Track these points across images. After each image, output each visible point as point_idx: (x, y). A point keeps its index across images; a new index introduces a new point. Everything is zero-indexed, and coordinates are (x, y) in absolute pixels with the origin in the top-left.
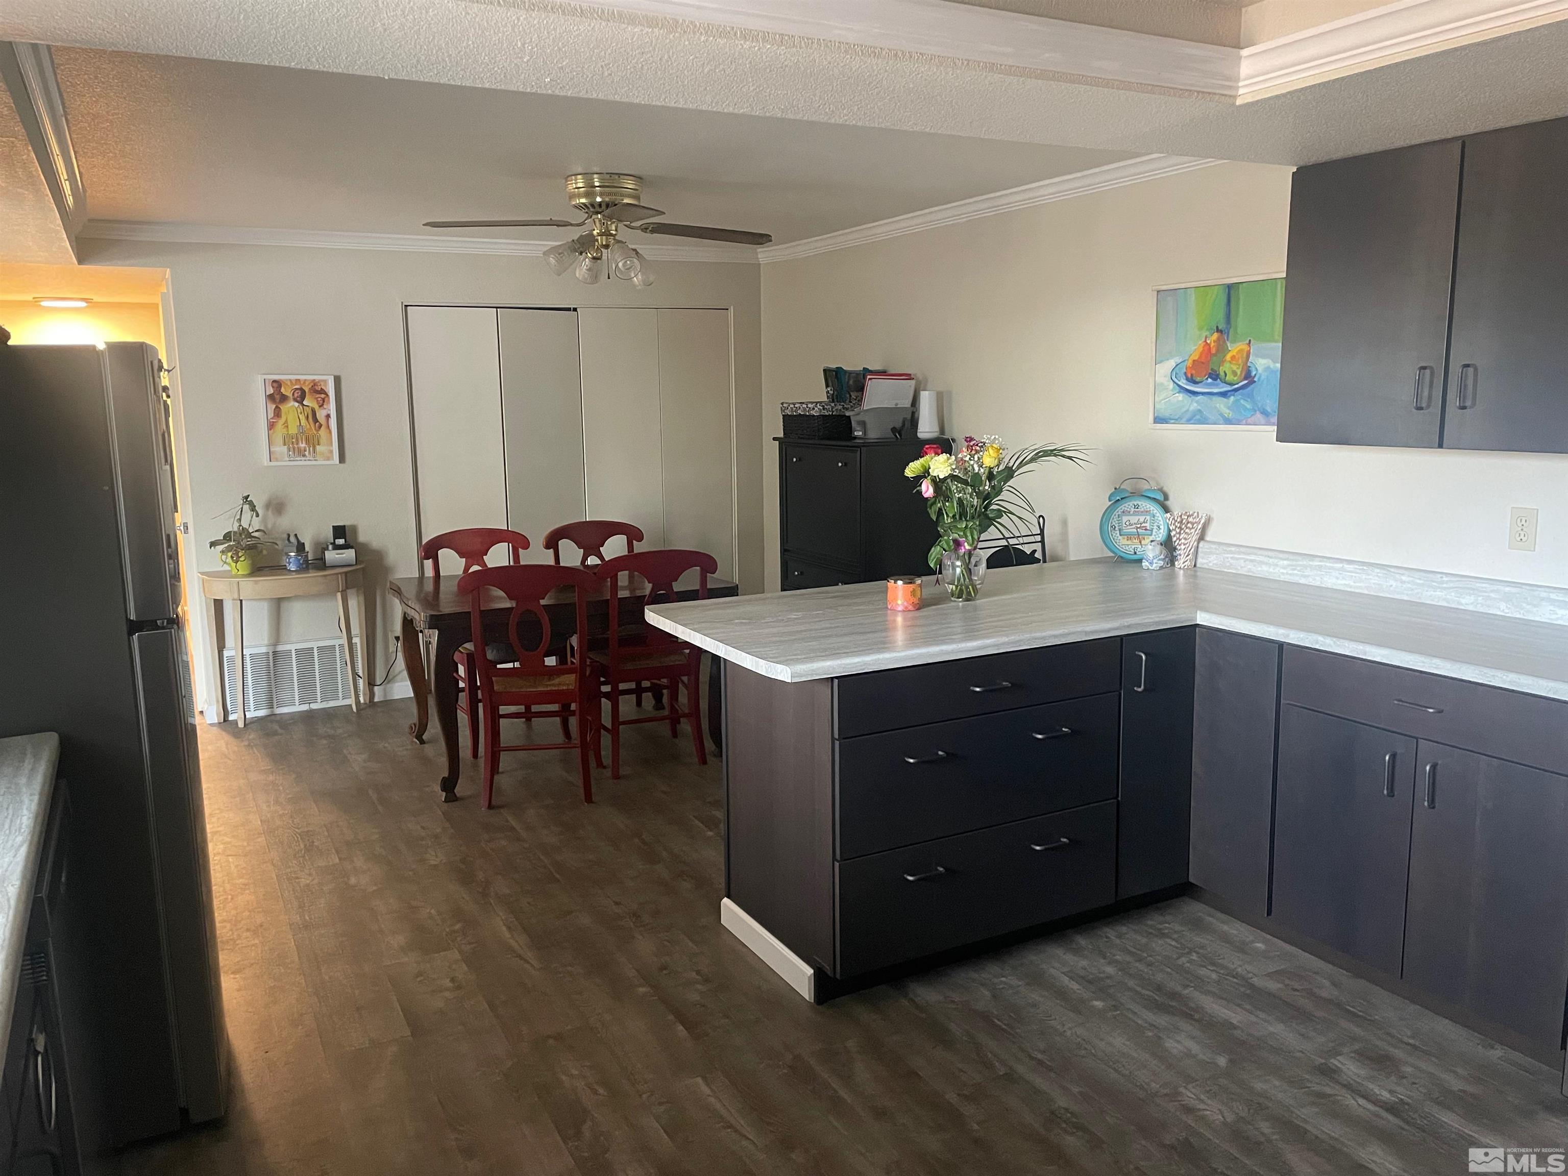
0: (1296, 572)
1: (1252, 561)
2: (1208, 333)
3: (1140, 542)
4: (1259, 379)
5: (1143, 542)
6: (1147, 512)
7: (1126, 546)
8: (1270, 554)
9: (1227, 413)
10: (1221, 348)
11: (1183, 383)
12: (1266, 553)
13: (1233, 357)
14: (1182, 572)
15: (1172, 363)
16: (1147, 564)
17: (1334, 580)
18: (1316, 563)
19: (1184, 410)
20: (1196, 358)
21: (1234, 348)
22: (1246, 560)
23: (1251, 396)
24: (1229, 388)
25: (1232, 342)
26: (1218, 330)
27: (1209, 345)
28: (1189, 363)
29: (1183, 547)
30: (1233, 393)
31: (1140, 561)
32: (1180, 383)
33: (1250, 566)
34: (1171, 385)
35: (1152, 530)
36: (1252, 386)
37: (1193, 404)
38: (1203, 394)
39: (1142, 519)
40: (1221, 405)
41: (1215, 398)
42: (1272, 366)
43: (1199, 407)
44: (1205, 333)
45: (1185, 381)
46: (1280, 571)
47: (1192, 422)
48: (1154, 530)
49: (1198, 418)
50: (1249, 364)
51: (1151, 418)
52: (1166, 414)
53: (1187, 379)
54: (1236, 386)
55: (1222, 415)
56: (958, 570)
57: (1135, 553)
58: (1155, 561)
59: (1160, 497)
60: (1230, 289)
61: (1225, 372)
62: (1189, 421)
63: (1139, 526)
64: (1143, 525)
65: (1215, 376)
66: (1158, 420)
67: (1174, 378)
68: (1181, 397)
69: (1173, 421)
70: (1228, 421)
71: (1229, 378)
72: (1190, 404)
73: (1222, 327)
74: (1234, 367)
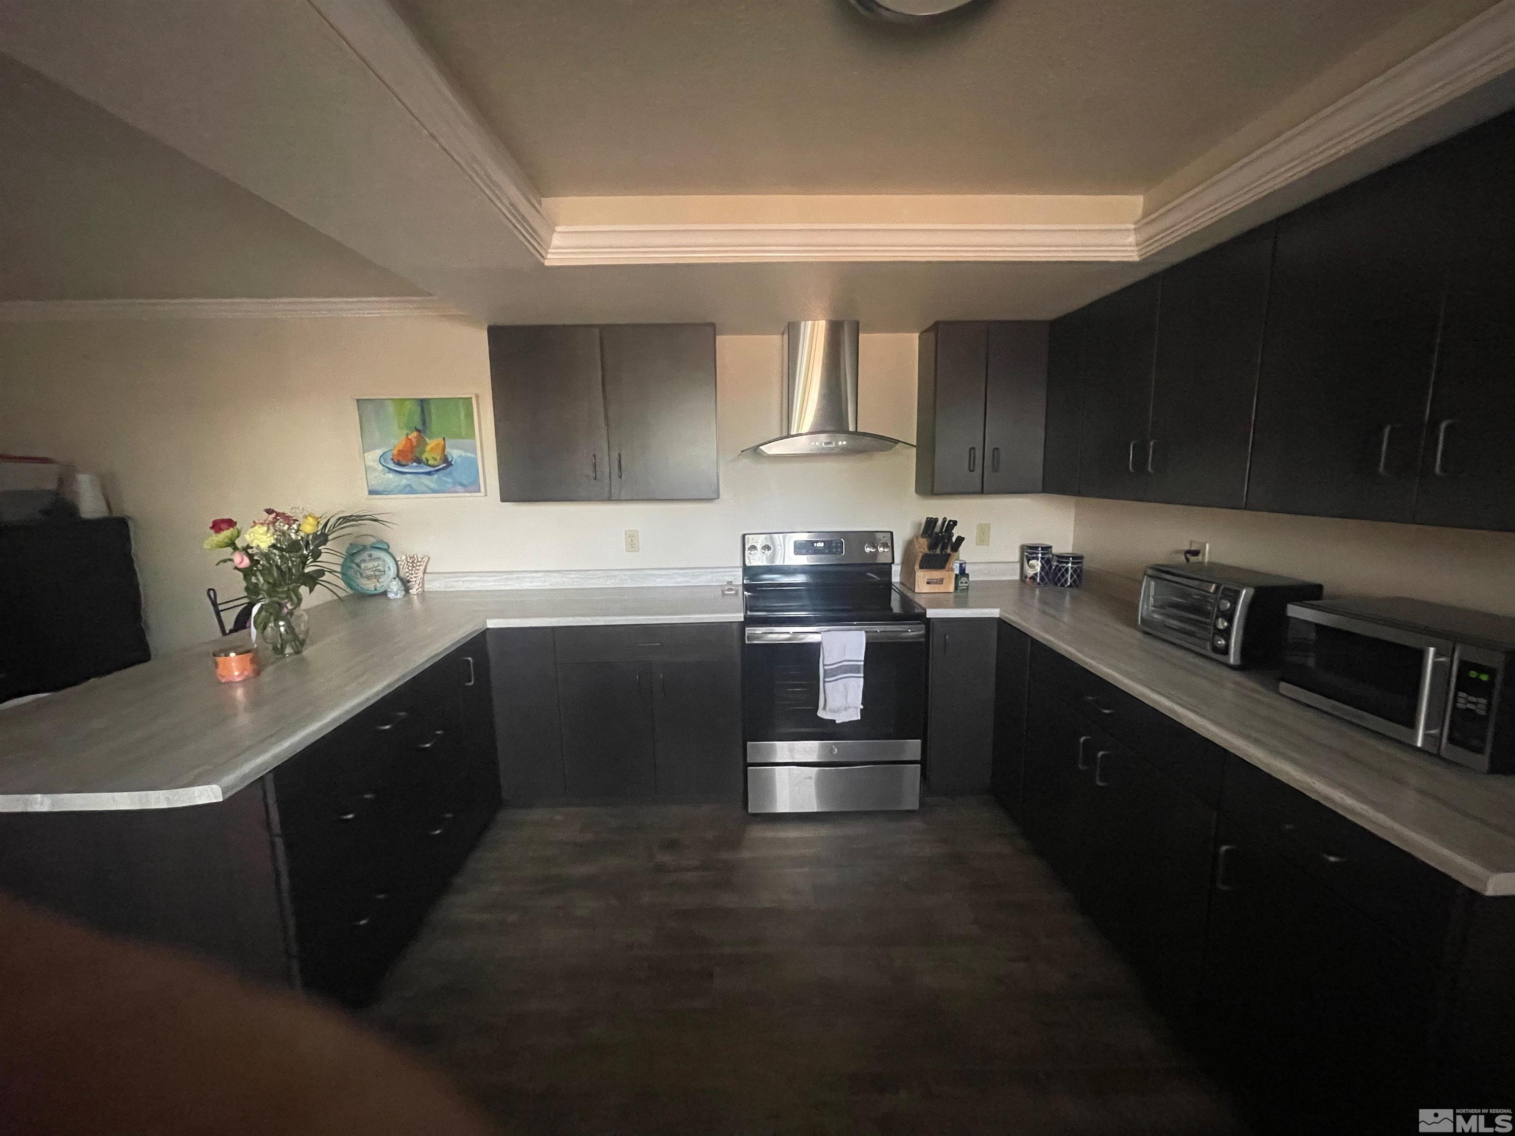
0: (501, 583)
1: (467, 581)
2: (408, 431)
3: (378, 581)
4: (455, 462)
5: (380, 580)
6: (379, 559)
7: (369, 586)
8: (481, 574)
9: (432, 485)
10: (421, 443)
11: (392, 466)
12: (478, 574)
13: (432, 449)
14: (416, 597)
15: (379, 452)
16: (393, 595)
17: (529, 584)
18: (515, 576)
19: (396, 484)
20: (401, 448)
21: (431, 443)
22: (463, 581)
23: (450, 474)
24: (432, 469)
25: (430, 438)
26: (417, 430)
27: (410, 440)
28: (395, 452)
29: (414, 579)
30: (435, 472)
31: (385, 593)
32: (388, 466)
33: (467, 584)
34: (381, 467)
35: (384, 571)
36: (449, 469)
37: (404, 480)
38: (410, 473)
39: (376, 564)
40: (426, 479)
41: (422, 476)
42: (463, 455)
43: (408, 483)
44: (405, 432)
45: (393, 465)
46: (491, 584)
47: (404, 492)
48: (386, 570)
49: (409, 490)
50: (446, 453)
51: (367, 492)
52: (376, 488)
53: (394, 463)
54: (438, 468)
55: (427, 486)
56: (282, 629)
57: (376, 589)
58: (399, 592)
59: (386, 547)
60: (423, 403)
61: (426, 458)
62: (400, 492)
63: (374, 569)
64: (378, 568)
65: (419, 461)
66: (371, 492)
67: (382, 460)
68: (391, 476)
69: (387, 493)
70: (434, 491)
71: (431, 462)
72: (401, 480)
73: (420, 427)
74: (433, 455)
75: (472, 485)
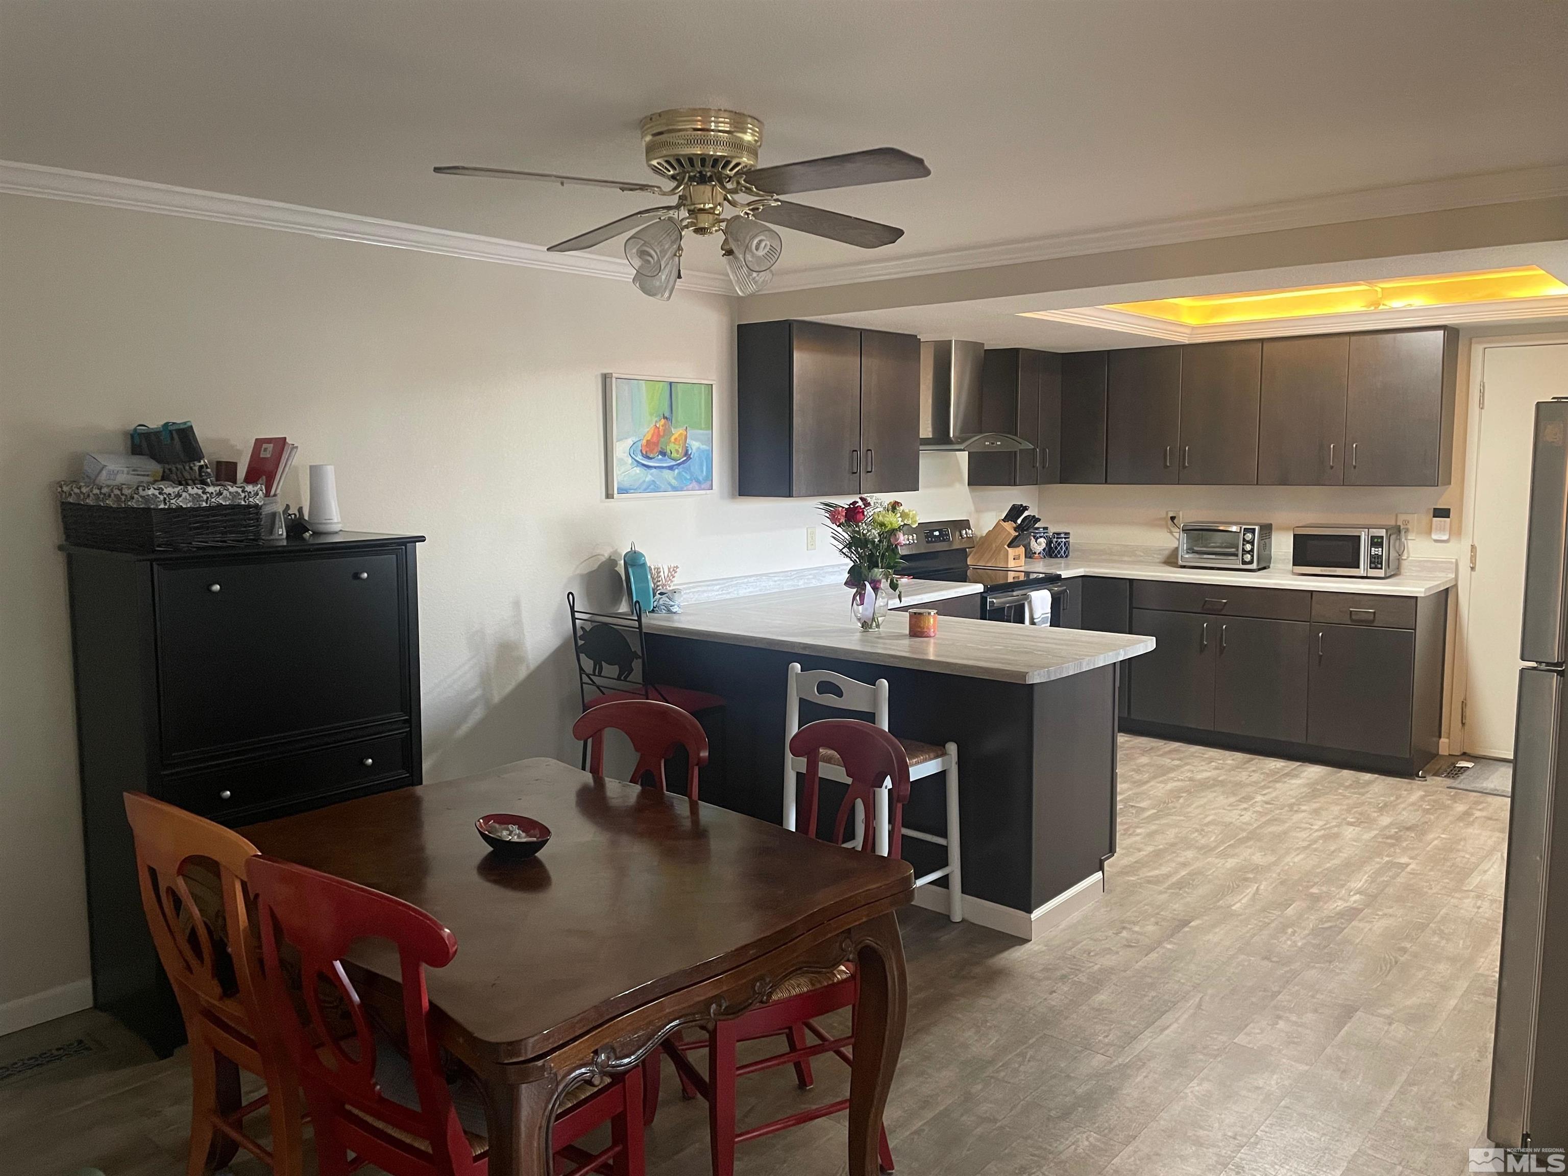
4: (694, 455)
9: (673, 482)
10: (667, 432)
11: (639, 458)
13: (676, 439)
15: (630, 442)
19: (642, 480)
20: (649, 438)
21: (677, 432)
23: (689, 468)
24: (674, 463)
25: (675, 427)
26: (665, 418)
27: (658, 428)
28: (644, 442)
30: (677, 466)
32: (637, 459)
34: (630, 460)
36: (689, 463)
37: (649, 476)
38: (655, 468)
40: (667, 474)
41: (664, 470)
42: (702, 447)
43: (653, 479)
44: (655, 418)
45: (641, 457)
47: (648, 491)
49: (652, 487)
50: (687, 445)
52: (626, 485)
53: (642, 455)
54: (679, 461)
55: (669, 483)
60: (671, 383)
61: (670, 450)
62: (645, 490)
65: (663, 454)
66: (620, 490)
67: (632, 454)
68: (638, 470)
69: (632, 491)
70: (674, 489)
71: (674, 455)
72: (646, 476)
73: (667, 415)
74: (677, 447)
75: (706, 482)
